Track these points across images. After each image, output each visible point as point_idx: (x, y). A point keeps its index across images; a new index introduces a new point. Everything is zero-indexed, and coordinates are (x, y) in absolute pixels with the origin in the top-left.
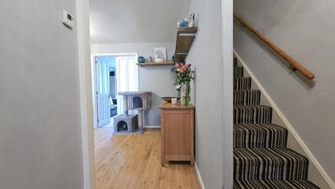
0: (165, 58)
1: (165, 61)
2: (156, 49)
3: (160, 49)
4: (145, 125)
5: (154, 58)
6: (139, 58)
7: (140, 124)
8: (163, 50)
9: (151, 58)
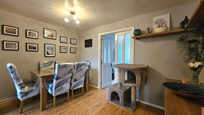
0: (168, 25)
1: (168, 30)
2: (155, 19)
3: (160, 17)
4: (139, 99)
5: (152, 29)
6: (135, 30)
7: (133, 99)
8: (166, 18)
9: (148, 29)
